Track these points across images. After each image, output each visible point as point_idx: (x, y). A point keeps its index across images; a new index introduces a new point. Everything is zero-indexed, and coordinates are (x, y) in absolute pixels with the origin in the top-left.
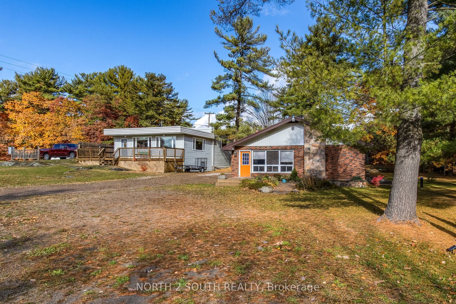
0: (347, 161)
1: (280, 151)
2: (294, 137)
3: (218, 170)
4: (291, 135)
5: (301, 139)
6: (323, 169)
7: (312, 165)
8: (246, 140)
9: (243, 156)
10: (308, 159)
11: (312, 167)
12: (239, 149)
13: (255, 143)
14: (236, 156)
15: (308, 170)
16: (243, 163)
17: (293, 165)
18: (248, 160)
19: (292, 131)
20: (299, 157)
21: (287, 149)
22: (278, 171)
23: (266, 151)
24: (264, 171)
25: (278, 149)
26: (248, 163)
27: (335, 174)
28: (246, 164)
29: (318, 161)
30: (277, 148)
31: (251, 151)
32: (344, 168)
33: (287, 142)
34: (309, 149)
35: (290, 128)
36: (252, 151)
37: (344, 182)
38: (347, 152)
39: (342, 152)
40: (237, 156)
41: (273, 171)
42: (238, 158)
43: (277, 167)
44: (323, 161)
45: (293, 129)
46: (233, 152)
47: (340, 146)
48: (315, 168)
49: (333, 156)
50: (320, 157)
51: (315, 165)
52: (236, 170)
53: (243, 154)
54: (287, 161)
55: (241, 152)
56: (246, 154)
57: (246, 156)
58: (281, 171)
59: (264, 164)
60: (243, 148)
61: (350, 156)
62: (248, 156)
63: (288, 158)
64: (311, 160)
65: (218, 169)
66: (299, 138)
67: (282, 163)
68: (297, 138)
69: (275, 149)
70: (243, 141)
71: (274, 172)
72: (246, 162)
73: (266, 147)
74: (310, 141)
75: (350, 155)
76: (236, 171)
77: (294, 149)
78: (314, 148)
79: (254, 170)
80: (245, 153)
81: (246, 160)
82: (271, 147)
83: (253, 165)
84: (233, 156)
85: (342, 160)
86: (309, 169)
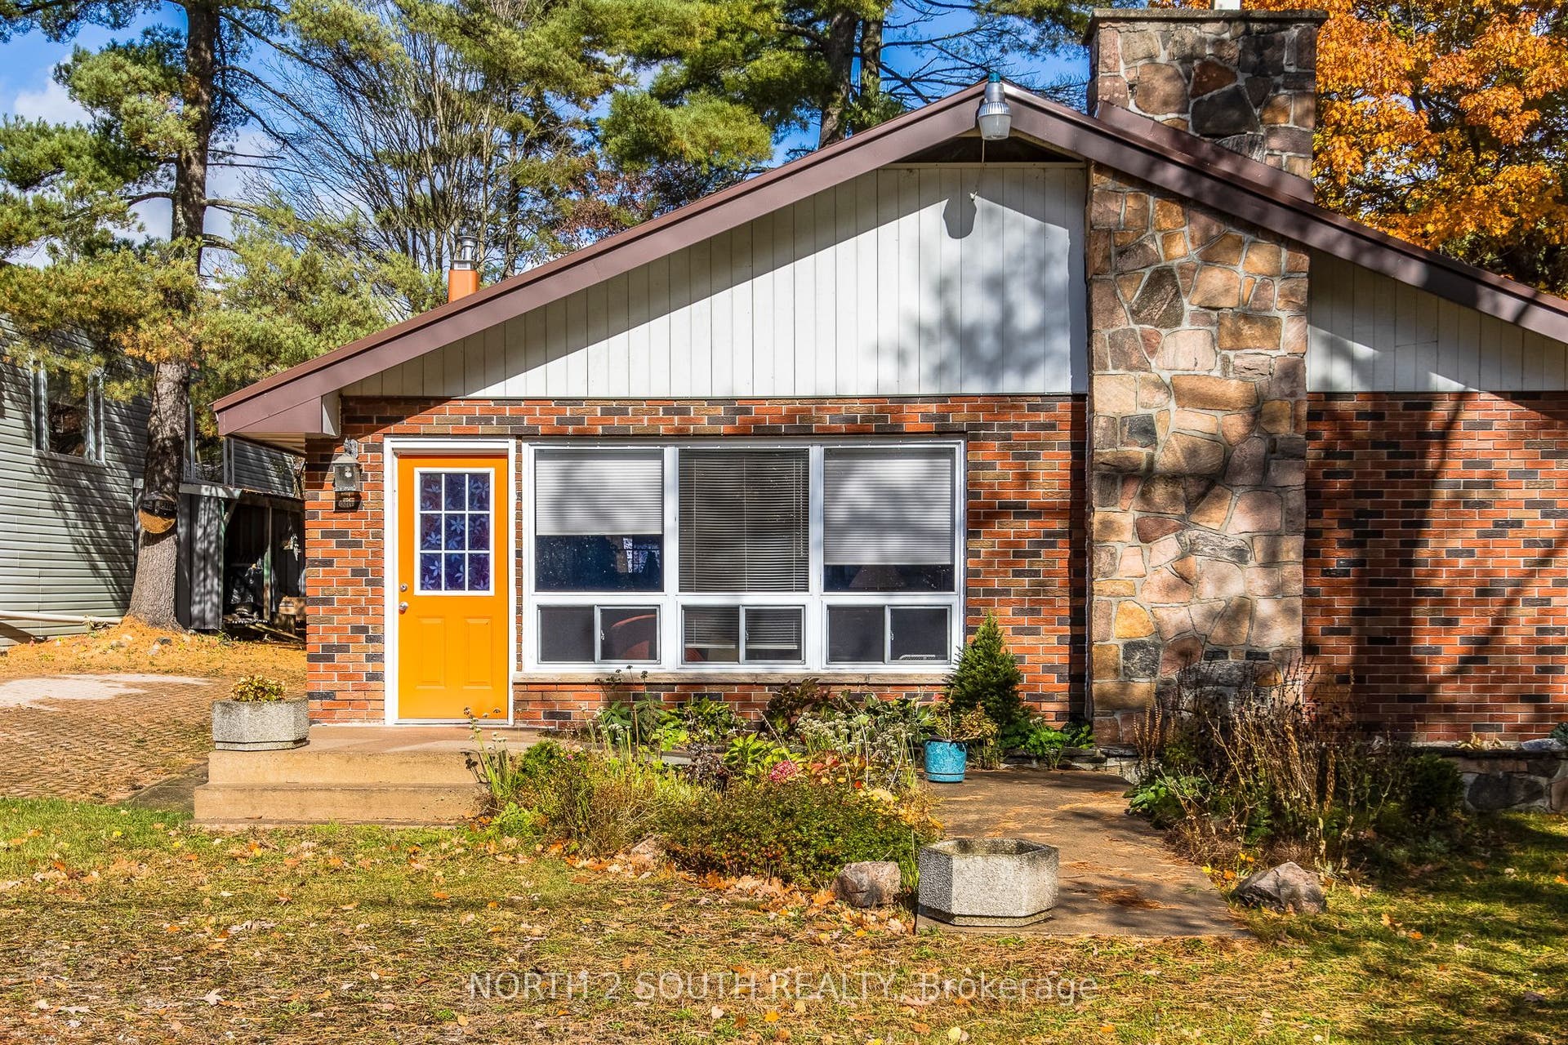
0: (1509, 560)
1: (816, 452)
2: (976, 308)
3: (28, 650)
4: (943, 288)
5: (1042, 331)
6: (1283, 634)
7: (1170, 589)
8: (473, 323)
9: (430, 499)
10: (1128, 535)
11: (1180, 615)
12: (387, 421)
13: (556, 366)
14: (350, 504)
15: (1131, 647)
16: (426, 571)
17: (954, 600)
18: (480, 540)
19: (952, 249)
20: (1020, 511)
21: (895, 433)
22: (795, 655)
23: (671, 453)
24: (652, 654)
25: (806, 433)
26: (480, 578)
27: (1384, 689)
28: (454, 583)
29: (1240, 555)
30: (790, 417)
31: (511, 444)
32: (1472, 623)
33: (901, 356)
34: (1146, 430)
35: (931, 217)
36: (528, 450)
37: (1509, 765)
38: (1512, 461)
39: (1454, 469)
40: (369, 496)
41: (752, 655)
42: (378, 520)
43: (795, 616)
44: (1292, 548)
45: (959, 226)
46: (318, 452)
47: (1442, 411)
48: (1207, 627)
49: (1367, 504)
50: (1256, 508)
51: (1208, 589)
52: (360, 648)
53: (429, 481)
54: (892, 550)
55: (402, 455)
56: (455, 481)
57: (455, 500)
58: (834, 656)
59: (650, 578)
60: (434, 418)
61: (1531, 504)
62: (481, 501)
63: (901, 526)
64: (1167, 548)
65: (23, 637)
66: (1028, 314)
67: (838, 578)
68: (1007, 314)
69: (772, 433)
70: (447, 334)
71: (759, 668)
72: (454, 564)
73: (675, 406)
74: (1153, 351)
75: (1537, 495)
76: (354, 659)
77: (971, 435)
78: (1200, 422)
79: (550, 652)
80: (444, 469)
81: (455, 537)
82: (736, 406)
83: (535, 599)
84: (326, 496)
85: (1457, 544)
86: (1142, 634)
